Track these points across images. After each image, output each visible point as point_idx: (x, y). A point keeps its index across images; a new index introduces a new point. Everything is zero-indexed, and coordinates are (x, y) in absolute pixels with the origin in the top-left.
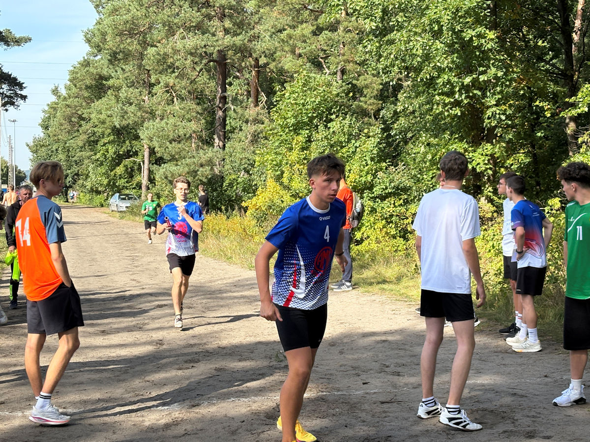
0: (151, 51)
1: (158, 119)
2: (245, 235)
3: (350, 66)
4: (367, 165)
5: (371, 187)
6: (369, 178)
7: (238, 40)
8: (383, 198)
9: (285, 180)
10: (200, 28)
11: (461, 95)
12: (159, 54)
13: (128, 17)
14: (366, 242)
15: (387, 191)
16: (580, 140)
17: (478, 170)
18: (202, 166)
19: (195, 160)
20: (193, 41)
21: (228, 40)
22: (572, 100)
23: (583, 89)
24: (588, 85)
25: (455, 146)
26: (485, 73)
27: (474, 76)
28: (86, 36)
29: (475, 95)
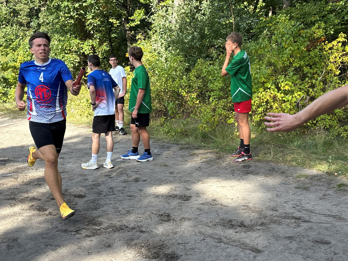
4: (27, 51)
6: (29, 58)
16: (137, 38)
22: (132, 18)
23: (136, 12)
24: (138, 11)
25: (73, 41)
26: (86, 2)
27: (80, 3)
29: (81, 13)
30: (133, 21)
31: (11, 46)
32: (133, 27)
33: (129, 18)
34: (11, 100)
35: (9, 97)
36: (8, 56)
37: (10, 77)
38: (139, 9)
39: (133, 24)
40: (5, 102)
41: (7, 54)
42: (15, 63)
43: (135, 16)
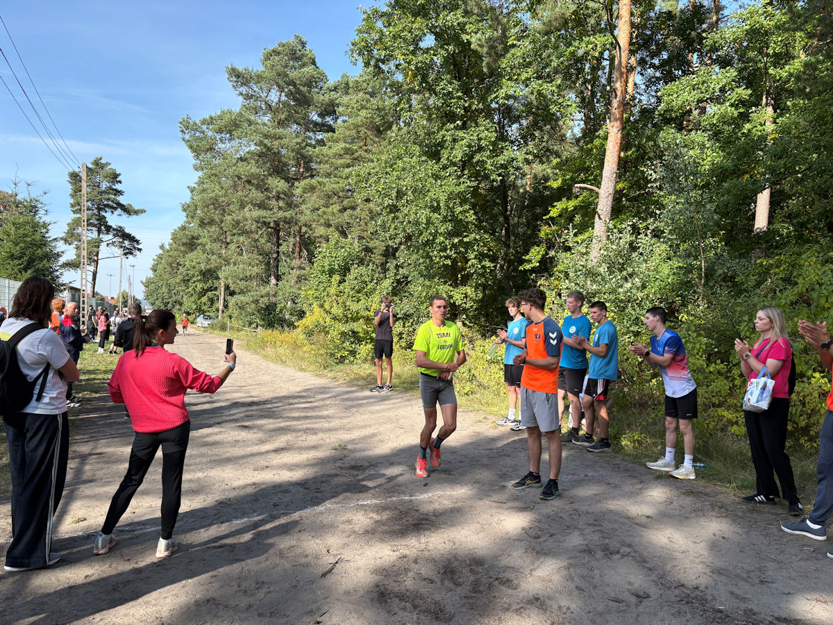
0: (228, 218)
1: (232, 265)
2: (296, 346)
3: (365, 234)
7: (288, 214)
9: (327, 306)
10: (261, 206)
11: (451, 250)
12: (233, 220)
13: (213, 195)
16: (539, 283)
17: (457, 304)
18: (262, 297)
19: (258, 293)
20: (257, 213)
21: (281, 214)
22: (527, 257)
23: (533, 250)
24: (536, 248)
25: (441, 287)
26: (466, 236)
27: (461, 238)
28: (183, 207)
29: (460, 251)
30: (529, 261)
31: (365, 290)
32: (528, 270)
33: (523, 257)
34: (359, 361)
35: (358, 357)
36: (360, 303)
37: (360, 330)
38: (538, 246)
39: (528, 267)
40: (351, 362)
41: (359, 301)
42: (368, 312)
43: (530, 254)
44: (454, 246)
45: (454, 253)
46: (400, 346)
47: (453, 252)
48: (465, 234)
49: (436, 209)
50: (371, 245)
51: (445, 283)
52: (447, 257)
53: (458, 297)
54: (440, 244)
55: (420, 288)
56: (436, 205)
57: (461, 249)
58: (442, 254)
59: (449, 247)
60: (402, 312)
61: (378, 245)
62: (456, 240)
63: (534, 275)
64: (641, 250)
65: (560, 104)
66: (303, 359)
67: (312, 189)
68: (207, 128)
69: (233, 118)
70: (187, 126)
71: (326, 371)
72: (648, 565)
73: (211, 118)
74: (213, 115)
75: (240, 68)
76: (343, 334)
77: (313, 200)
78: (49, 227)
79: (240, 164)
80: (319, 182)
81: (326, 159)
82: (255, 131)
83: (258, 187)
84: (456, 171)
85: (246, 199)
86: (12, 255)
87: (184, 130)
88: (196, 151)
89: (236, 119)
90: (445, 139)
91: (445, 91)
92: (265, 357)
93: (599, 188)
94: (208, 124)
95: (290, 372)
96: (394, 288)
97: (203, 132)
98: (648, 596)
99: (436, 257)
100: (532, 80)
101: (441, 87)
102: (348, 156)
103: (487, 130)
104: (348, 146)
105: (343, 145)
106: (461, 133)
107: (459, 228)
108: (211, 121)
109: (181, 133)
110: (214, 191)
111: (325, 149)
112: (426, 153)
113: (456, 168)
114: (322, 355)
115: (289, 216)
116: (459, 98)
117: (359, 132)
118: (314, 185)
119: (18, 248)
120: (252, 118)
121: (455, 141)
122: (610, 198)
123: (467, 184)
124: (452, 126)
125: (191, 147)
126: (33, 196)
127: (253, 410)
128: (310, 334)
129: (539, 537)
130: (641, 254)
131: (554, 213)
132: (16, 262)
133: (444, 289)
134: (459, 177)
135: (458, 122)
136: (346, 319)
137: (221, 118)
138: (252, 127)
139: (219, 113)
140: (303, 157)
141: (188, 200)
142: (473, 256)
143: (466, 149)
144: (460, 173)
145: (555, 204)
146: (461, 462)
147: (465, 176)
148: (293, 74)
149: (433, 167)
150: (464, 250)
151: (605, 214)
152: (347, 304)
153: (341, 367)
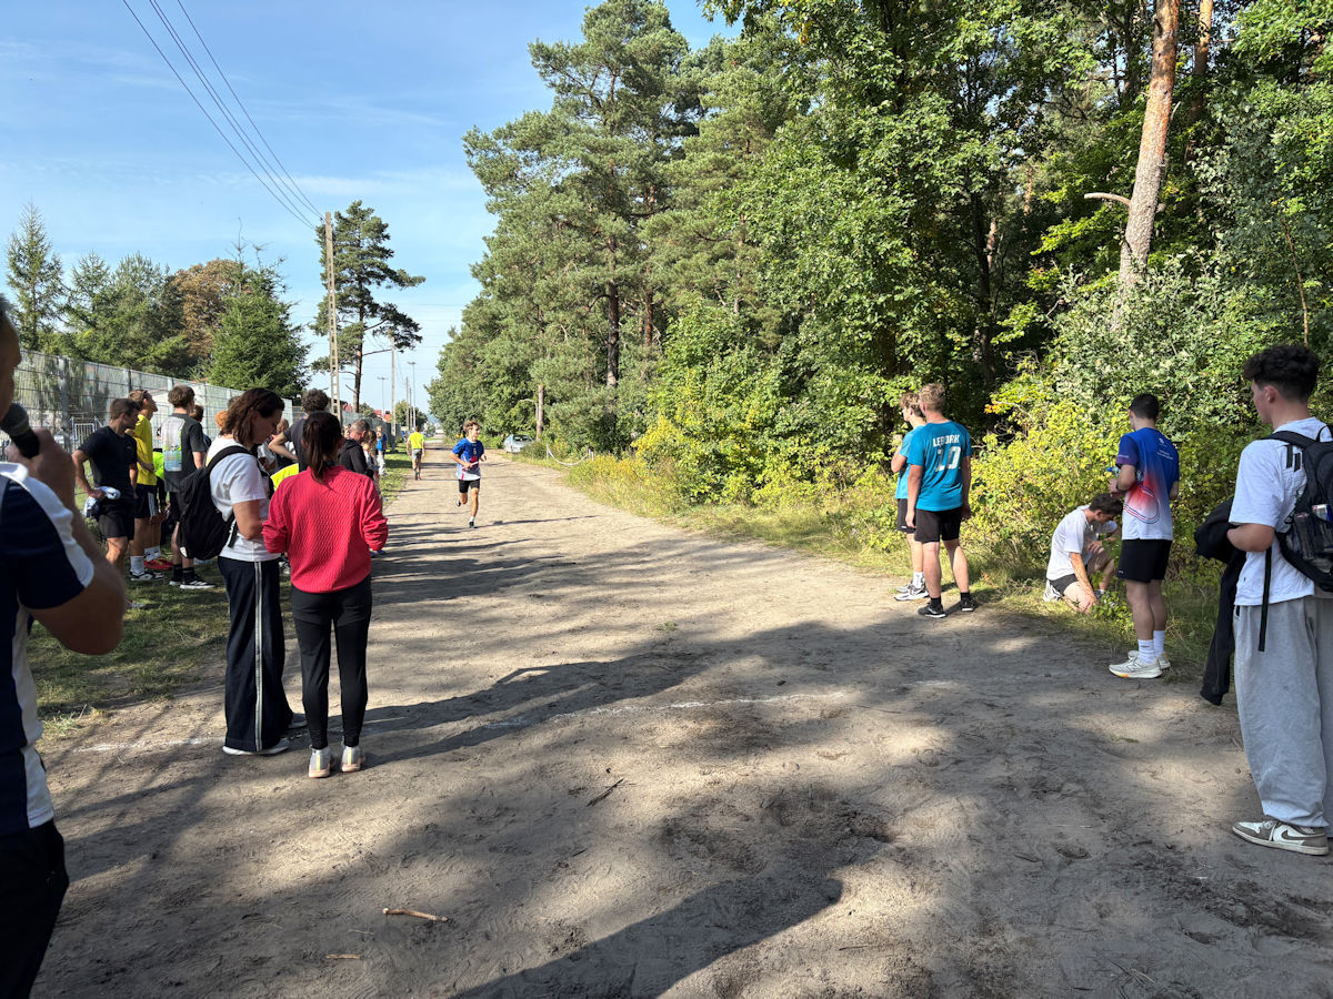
0: (541, 284)
1: (548, 357)
2: (634, 478)
3: (748, 298)
4: (767, 399)
5: (772, 425)
6: (771, 413)
7: (629, 270)
8: (785, 436)
9: (678, 418)
10: (591, 260)
11: (873, 317)
12: (548, 287)
13: (517, 249)
14: (768, 486)
15: (790, 429)
16: (1019, 366)
18: (594, 404)
19: (587, 399)
20: (583, 273)
21: (620, 270)
22: (1005, 323)
23: (1015, 311)
24: (1021, 307)
25: (865, 378)
26: (900, 292)
27: (889, 296)
28: (473, 270)
29: (889, 317)
30: (1009, 329)
31: (738, 389)
32: (1007, 343)
33: (999, 323)
34: (728, 501)
35: (724, 493)
36: (729, 409)
37: (730, 452)
38: (1025, 303)
39: (1007, 338)
40: (715, 503)
41: (728, 406)
42: (741, 424)
43: (1012, 318)
44: (878, 309)
45: (879, 320)
46: (792, 476)
47: (876, 319)
48: (897, 288)
49: (846, 250)
50: (759, 315)
51: (872, 371)
52: (866, 328)
53: (893, 395)
54: (854, 305)
55: (829, 382)
56: (846, 242)
57: (889, 314)
58: (857, 323)
59: (869, 311)
60: (796, 421)
61: (770, 315)
62: (881, 299)
63: (1010, 353)
64: (1201, 302)
65: (1063, 55)
66: (644, 498)
67: (666, 228)
68: (504, 144)
69: (542, 125)
70: (475, 143)
71: (677, 516)
72: (1101, 811)
73: (510, 127)
74: (513, 123)
75: (550, 45)
76: (703, 460)
77: (668, 246)
78: (289, 311)
79: (555, 196)
80: (675, 218)
81: (686, 179)
82: (574, 143)
83: (583, 231)
84: (879, 183)
85: (566, 251)
86: (241, 354)
87: (471, 149)
88: (489, 180)
89: (546, 126)
90: (861, 132)
91: (860, 53)
92: (593, 496)
93: (1130, 198)
94: (506, 137)
95: (625, 517)
96: (783, 384)
97: (499, 151)
98: (1086, 855)
99: (847, 328)
100: (1013, 17)
101: (854, 46)
102: (719, 173)
103: (936, 111)
104: (719, 155)
105: (712, 156)
106: (888, 121)
107: (886, 276)
108: (507, 133)
109: (466, 156)
110: (517, 243)
111: (683, 164)
112: (834, 158)
113: (879, 179)
114: (671, 491)
115: (631, 274)
116: (887, 61)
117: (737, 131)
118: (668, 223)
119: (247, 343)
120: (572, 122)
121: (878, 134)
122: (1150, 215)
123: (901, 204)
124: (875, 110)
125: (481, 176)
126: (266, 265)
127: (555, 574)
128: (653, 459)
129: (936, 764)
130: (1202, 309)
131: (1048, 244)
132: (246, 363)
133: (868, 381)
134: (887, 193)
135: (885, 102)
136: (707, 436)
137: (524, 125)
138: (571, 137)
139: (521, 119)
140: (650, 177)
141: (480, 260)
142: (909, 325)
143: (895, 145)
144: (885, 187)
145: (1050, 229)
146: (848, 652)
147: (895, 192)
148: (631, 45)
149: (843, 179)
150: (894, 316)
151: (1139, 242)
152: (708, 411)
153: (699, 509)
